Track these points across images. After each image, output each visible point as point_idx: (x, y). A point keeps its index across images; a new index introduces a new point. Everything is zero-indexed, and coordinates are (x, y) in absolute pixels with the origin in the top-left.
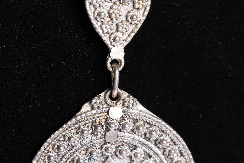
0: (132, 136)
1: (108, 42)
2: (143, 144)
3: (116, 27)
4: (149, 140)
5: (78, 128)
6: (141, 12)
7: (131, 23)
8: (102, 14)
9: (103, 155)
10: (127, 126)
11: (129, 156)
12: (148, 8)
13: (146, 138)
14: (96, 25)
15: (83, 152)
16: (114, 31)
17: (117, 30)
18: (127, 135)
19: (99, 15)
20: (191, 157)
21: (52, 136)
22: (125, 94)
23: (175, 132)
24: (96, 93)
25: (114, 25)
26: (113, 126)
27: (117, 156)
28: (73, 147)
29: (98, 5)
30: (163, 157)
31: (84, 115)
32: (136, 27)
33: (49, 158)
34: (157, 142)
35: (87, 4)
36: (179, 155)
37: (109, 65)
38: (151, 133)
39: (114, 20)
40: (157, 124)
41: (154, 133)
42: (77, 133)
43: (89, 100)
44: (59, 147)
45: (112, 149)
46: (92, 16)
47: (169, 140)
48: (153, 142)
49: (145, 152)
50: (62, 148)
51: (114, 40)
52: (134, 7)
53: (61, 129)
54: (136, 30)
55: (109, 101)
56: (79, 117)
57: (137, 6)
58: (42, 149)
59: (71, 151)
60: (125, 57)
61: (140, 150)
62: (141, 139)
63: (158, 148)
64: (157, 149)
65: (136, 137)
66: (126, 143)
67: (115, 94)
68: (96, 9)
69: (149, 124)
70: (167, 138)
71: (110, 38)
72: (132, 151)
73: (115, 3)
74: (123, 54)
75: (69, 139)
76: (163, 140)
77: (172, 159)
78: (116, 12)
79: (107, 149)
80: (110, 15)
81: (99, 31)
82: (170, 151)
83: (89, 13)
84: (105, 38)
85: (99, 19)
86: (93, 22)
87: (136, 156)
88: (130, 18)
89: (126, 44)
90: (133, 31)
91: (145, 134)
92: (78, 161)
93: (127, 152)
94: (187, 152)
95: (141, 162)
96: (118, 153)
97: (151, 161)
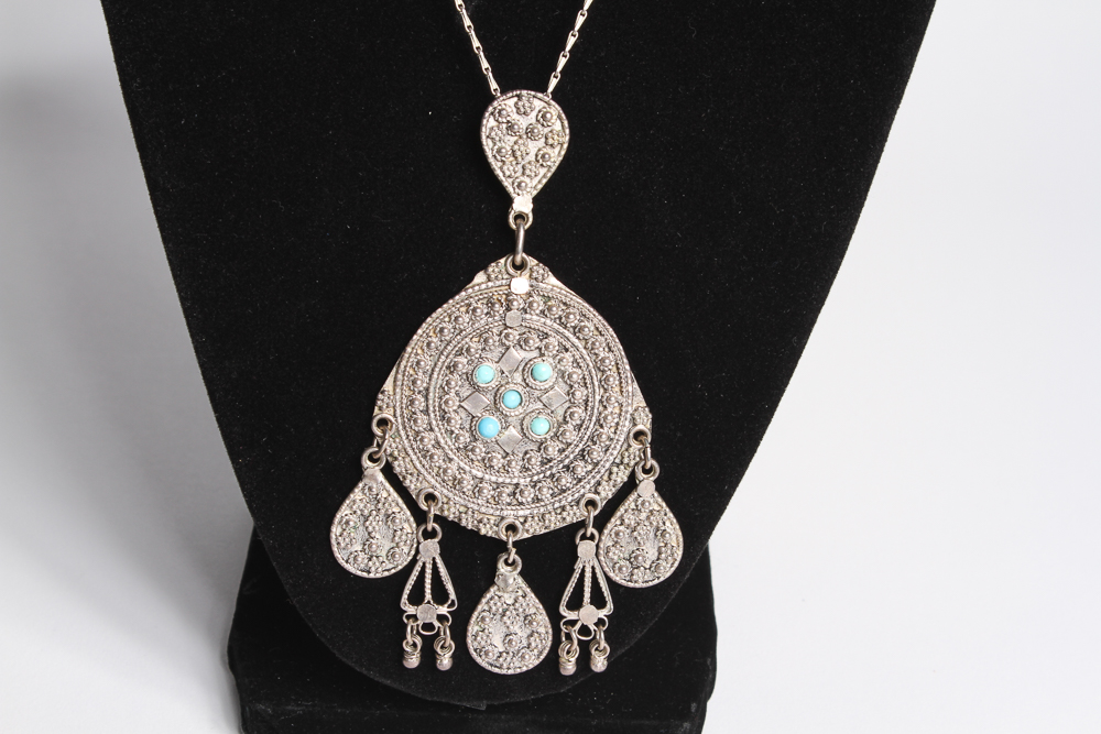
0: (543, 320)
1: (510, 189)
2: (557, 332)
3: (521, 170)
4: (565, 327)
5: (469, 305)
6: (557, 150)
7: (542, 165)
8: (503, 151)
9: (503, 344)
10: (535, 305)
11: (538, 348)
12: (565, 146)
13: (561, 324)
14: (495, 165)
15: (477, 339)
16: (518, 174)
17: (523, 174)
18: (535, 317)
19: (499, 151)
20: (623, 353)
21: (434, 315)
22: (532, 262)
23: (600, 318)
24: (496, 258)
25: (520, 166)
26: (515, 303)
27: (521, 346)
28: (461, 331)
29: (497, 139)
30: (584, 351)
31: (477, 288)
32: (548, 171)
33: (429, 345)
34: (577, 330)
35: (484, 137)
36: (607, 349)
37: (511, 220)
38: (567, 317)
39: (520, 159)
40: (576, 305)
41: (572, 316)
42: (467, 312)
43: (485, 268)
44: (442, 330)
45: (515, 335)
46: (489, 154)
47: (592, 328)
48: (571, 330)
49: (560, 344)
50: (446, 330)
51: (519, 186)
52: (546, 143)
53: (445, 306)
54: (549, 175)
55: (511, 271)
56: (470, 290)
57: (550, 141)
58: (420, 331)
59: (459, 337)
60: (533, 211)
61: (553, 341)
62: (555, 324)
63: (578, 338)
64: (577, 341)
65: (548, 322)
66: (534, 329)
67: (518, 259)
68: (495, 144)
69: (565, 304)
70: (589, 325)
71: (513, 183)
72: (541, 340)
73: (520, 137)
74: (531, 206)
75: (456, 318)
76: (585, 326)
77: (596, 354)
78: (522, 148)
79: (507, 336)
80: (513, 151)
81: (498, 172)
82: (593, 343)
83: (486, 148)
84: (507, 183)
85: (499, 158)
86: (491, 160)
87: (547, 347)
88: (541, 158)
89: (535, 193)
90: (544, 176)
91: (560, 318)
92: (468, 350)
93: (535, 342)
94: (618, 347)
95: (554, 357)
96: (522, 343)
97: (567, 355)
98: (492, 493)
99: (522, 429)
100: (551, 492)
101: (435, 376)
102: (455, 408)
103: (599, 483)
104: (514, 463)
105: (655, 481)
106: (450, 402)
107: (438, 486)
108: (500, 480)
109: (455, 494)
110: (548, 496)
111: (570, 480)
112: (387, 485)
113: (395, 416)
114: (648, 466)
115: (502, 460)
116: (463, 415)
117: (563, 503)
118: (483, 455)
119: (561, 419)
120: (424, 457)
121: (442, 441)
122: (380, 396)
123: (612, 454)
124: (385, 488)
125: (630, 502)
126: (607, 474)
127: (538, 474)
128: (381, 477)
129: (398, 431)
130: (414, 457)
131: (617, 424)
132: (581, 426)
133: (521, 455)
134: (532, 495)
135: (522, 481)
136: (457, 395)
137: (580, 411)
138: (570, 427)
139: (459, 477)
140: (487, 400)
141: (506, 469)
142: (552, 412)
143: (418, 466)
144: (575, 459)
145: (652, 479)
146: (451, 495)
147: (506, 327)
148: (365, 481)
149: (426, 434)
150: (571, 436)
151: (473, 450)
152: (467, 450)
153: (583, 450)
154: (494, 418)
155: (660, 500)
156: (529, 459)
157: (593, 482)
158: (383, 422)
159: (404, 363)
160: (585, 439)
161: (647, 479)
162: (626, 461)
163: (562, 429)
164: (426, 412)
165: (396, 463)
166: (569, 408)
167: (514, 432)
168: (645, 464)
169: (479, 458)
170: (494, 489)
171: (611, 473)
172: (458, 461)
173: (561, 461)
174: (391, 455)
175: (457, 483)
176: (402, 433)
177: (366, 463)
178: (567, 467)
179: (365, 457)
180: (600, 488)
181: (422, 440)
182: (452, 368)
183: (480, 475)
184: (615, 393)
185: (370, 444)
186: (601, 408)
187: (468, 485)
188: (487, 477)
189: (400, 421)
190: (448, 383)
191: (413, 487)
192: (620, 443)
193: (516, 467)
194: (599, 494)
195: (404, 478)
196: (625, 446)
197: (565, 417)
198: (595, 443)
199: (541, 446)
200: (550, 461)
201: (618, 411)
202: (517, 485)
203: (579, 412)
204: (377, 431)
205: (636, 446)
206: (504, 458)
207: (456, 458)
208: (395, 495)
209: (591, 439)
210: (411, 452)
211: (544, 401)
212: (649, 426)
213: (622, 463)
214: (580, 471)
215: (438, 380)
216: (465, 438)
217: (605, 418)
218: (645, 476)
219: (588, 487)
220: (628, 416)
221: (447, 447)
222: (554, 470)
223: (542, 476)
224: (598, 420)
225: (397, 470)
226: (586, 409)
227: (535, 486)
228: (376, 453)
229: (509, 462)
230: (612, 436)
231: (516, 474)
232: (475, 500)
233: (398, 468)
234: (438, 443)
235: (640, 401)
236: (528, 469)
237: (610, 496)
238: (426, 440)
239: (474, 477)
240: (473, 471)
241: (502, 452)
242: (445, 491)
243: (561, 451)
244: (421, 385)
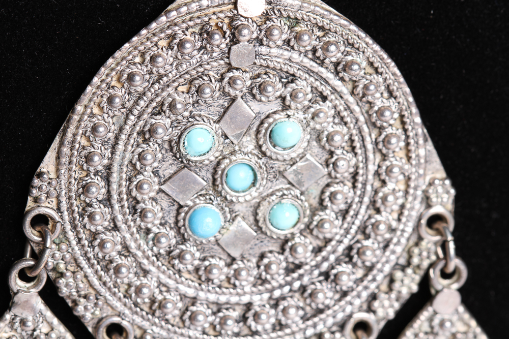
0: (287, 54)
2: (309, 72)
4: (322, 63)
5: (173, 37)
9: (225, 94)
10: (276, 32)
11: (280, 97)
13: (315, 58)
15: (183, 88)
18: (275, 51)
20: (411, 99)
21: (118, 54)
23: (377, 47)
26: (245, 32)
27: (254, 96)
28: (161, 77)
30: (351, 99)
31: (184, 9)
33: (110, 100)
34: (340, 68)
36: (386, 95)
38: (326, 49)
40: (339, 29)
41: (333, 48)
42: (170, 47)
44: (131, 78)
45: (244, 81)
47: (364, 64)
48: (331, 67)
49: (314, 89)
50: (137, 78)
53: (135, 39)
56: (174, 13)
58: (96, 80)
59: (156, 86)
61: (303, 85)
62: (306, 60)
63: (342, 79)
64: (339, 83)
65: (295, 56)
66: (274, 69)
69: (321, 28)
70: (360, 59)
72: (285, 85)
75: (153, 59)
76: (353, 63)
77: (370, 103)
79: (232, 82)
82: (366, 87)
87: (294, 96)
91: (314, 51)
92: (172, 106)
93: (276, 89)
94: (403, 90)
95: (306, 109)
96: (257, 90)
97: (326, 107)
98: (211, 319)
99: (257, 221)
100: (301, 313)
101: (121, 147)
102: (152, 194)
103: (374, 297)
104: (244, 273)
105: (460, 290)
106: (145, 186)
107: (127, 312)
108: (223, 299)
109: (154, 324)
110: (297, 319)
111: (330, 294)
112: (49, 314)
113: (59, 210)
114: (451, 268)
115: (226, 270)
116: (165, 203)
117: (320, 328)
118: (197, 262)
119: (315, 202)
120: (106, 269)
121: (133, 245)
122: (36, 182)
123: (393, 252)
124: (45, 319)
125: (421, 322)
126: (386, 281)
127: (281, 287)
128: (40, 304)
129: (64, 232)
130: (89, 271)
131: (402, 207)
132: (347, 211)
133: (254, 260)
134: (273, 320)
135: (256, 299)
136: (155, 173)
137: (346, 189)
138: (329, 214)
139: (160, 297)
140: (201, 180)
141: (231, 282)
142: (302, 194)
143: (96, 282)
144: (338, 261)
145: (456, 286)
146: (146, 324)
147: (230, 68)
148: (15, 311)
149: (108, 236)
150: (332, 227)
151: (181, 257)
152: (172, 257)
153: (350, 248)
154: (214, 208)
155: (467, 316)
156: (268, 267)
157: (365, 294)
158: (41, 221)
159: (71, 130)
160: (353, 231)
161: (448, 286)
162: (415, 260)
163: (317, 218)
164: (107, 201)
165: (62, 281)
166: (328, 185)
167: (243, 225)
168: (446, 265)
169: (190, 267)
170: (214, 314)
171: (392, 281)
172: (158, 273)
173: (317, 266)
174: (54, 269)
175: (156, 307)
176: (71, 235)
177: (16, 283)
178: (326, 275)
179: (14, 274)
180: (376, 304)
181: (102, 245)
182: (148, 134)
183: (191, 292)
184: (397, 160)
185: (21, 256)
186: (377, 184)
187: (173, 310)
188: (202, 295)
189: (66, 218)
190: (141, 157)
191: (88, 315)
192: (406, 235)
193: (247, 279)
194: (374, 312)
195: (75, 303)
196: (414, 239)
197: (321, 201)
198: (367, 237)
199: (284, 244)
200: (299, 267)
201: (402, 187)
202: (249, 306)
203: (344, 191)
204: (32, 234)
205: (430, 239)
206: (229, 265)
207: (153, 269)
208: (61, 329)
209: (363, 230)
210: (84, 263)
211: (291, 177)
212: (450, 206)
213: (409, 264)
214: (346, 282)
215: (125, 153)
216: (169, 238)
217: (385, 199)
218: (446, 282)
219: (357, 302)
220: (419, 193)
221: (139, 254)
222: (306, 280)
223: (287, 289)
224: (373, 202)
225: (64, 291)
226: (354, 187)
227: (275, 306)
228: (32, 268)
229: (237, 273)
230: (394, 224)
231: (248, 289)
232: (184, 331)
233: (66, 288)
234: (126, 248)
235: (437, 169)
236: (264, 281)
237: (391, 314)
238: (108, 245)
239: (183, 297)
240: (181, 287)
241: (224, 257)
242: (138, 320)
243: (318, 250)
244: (99, 163)
